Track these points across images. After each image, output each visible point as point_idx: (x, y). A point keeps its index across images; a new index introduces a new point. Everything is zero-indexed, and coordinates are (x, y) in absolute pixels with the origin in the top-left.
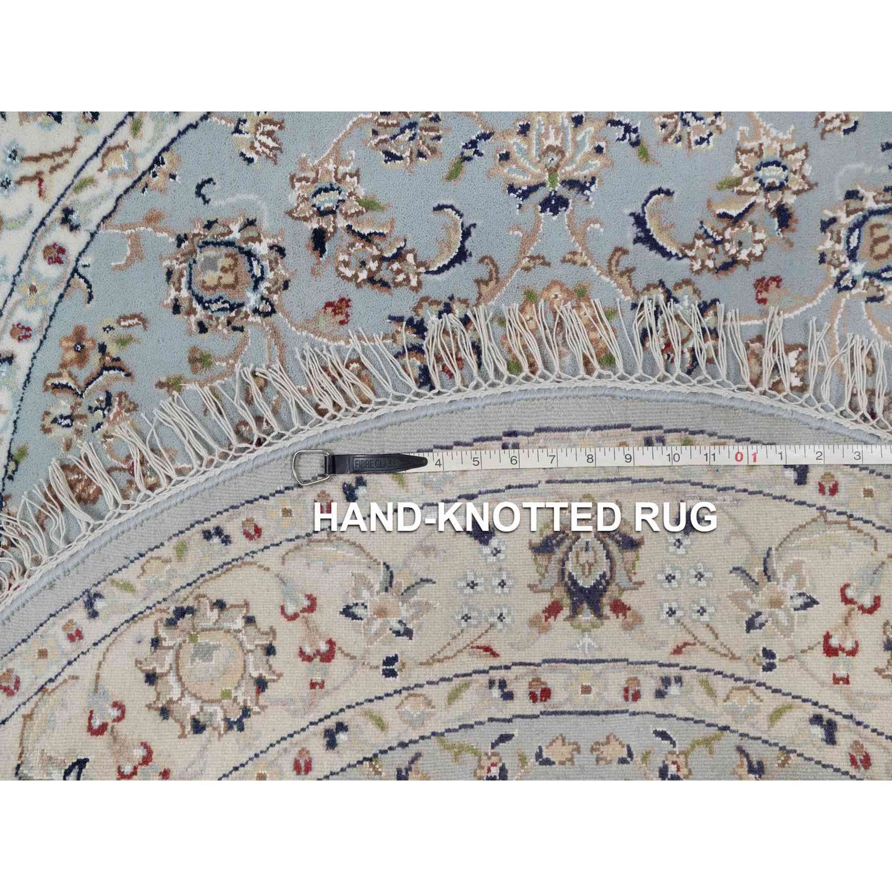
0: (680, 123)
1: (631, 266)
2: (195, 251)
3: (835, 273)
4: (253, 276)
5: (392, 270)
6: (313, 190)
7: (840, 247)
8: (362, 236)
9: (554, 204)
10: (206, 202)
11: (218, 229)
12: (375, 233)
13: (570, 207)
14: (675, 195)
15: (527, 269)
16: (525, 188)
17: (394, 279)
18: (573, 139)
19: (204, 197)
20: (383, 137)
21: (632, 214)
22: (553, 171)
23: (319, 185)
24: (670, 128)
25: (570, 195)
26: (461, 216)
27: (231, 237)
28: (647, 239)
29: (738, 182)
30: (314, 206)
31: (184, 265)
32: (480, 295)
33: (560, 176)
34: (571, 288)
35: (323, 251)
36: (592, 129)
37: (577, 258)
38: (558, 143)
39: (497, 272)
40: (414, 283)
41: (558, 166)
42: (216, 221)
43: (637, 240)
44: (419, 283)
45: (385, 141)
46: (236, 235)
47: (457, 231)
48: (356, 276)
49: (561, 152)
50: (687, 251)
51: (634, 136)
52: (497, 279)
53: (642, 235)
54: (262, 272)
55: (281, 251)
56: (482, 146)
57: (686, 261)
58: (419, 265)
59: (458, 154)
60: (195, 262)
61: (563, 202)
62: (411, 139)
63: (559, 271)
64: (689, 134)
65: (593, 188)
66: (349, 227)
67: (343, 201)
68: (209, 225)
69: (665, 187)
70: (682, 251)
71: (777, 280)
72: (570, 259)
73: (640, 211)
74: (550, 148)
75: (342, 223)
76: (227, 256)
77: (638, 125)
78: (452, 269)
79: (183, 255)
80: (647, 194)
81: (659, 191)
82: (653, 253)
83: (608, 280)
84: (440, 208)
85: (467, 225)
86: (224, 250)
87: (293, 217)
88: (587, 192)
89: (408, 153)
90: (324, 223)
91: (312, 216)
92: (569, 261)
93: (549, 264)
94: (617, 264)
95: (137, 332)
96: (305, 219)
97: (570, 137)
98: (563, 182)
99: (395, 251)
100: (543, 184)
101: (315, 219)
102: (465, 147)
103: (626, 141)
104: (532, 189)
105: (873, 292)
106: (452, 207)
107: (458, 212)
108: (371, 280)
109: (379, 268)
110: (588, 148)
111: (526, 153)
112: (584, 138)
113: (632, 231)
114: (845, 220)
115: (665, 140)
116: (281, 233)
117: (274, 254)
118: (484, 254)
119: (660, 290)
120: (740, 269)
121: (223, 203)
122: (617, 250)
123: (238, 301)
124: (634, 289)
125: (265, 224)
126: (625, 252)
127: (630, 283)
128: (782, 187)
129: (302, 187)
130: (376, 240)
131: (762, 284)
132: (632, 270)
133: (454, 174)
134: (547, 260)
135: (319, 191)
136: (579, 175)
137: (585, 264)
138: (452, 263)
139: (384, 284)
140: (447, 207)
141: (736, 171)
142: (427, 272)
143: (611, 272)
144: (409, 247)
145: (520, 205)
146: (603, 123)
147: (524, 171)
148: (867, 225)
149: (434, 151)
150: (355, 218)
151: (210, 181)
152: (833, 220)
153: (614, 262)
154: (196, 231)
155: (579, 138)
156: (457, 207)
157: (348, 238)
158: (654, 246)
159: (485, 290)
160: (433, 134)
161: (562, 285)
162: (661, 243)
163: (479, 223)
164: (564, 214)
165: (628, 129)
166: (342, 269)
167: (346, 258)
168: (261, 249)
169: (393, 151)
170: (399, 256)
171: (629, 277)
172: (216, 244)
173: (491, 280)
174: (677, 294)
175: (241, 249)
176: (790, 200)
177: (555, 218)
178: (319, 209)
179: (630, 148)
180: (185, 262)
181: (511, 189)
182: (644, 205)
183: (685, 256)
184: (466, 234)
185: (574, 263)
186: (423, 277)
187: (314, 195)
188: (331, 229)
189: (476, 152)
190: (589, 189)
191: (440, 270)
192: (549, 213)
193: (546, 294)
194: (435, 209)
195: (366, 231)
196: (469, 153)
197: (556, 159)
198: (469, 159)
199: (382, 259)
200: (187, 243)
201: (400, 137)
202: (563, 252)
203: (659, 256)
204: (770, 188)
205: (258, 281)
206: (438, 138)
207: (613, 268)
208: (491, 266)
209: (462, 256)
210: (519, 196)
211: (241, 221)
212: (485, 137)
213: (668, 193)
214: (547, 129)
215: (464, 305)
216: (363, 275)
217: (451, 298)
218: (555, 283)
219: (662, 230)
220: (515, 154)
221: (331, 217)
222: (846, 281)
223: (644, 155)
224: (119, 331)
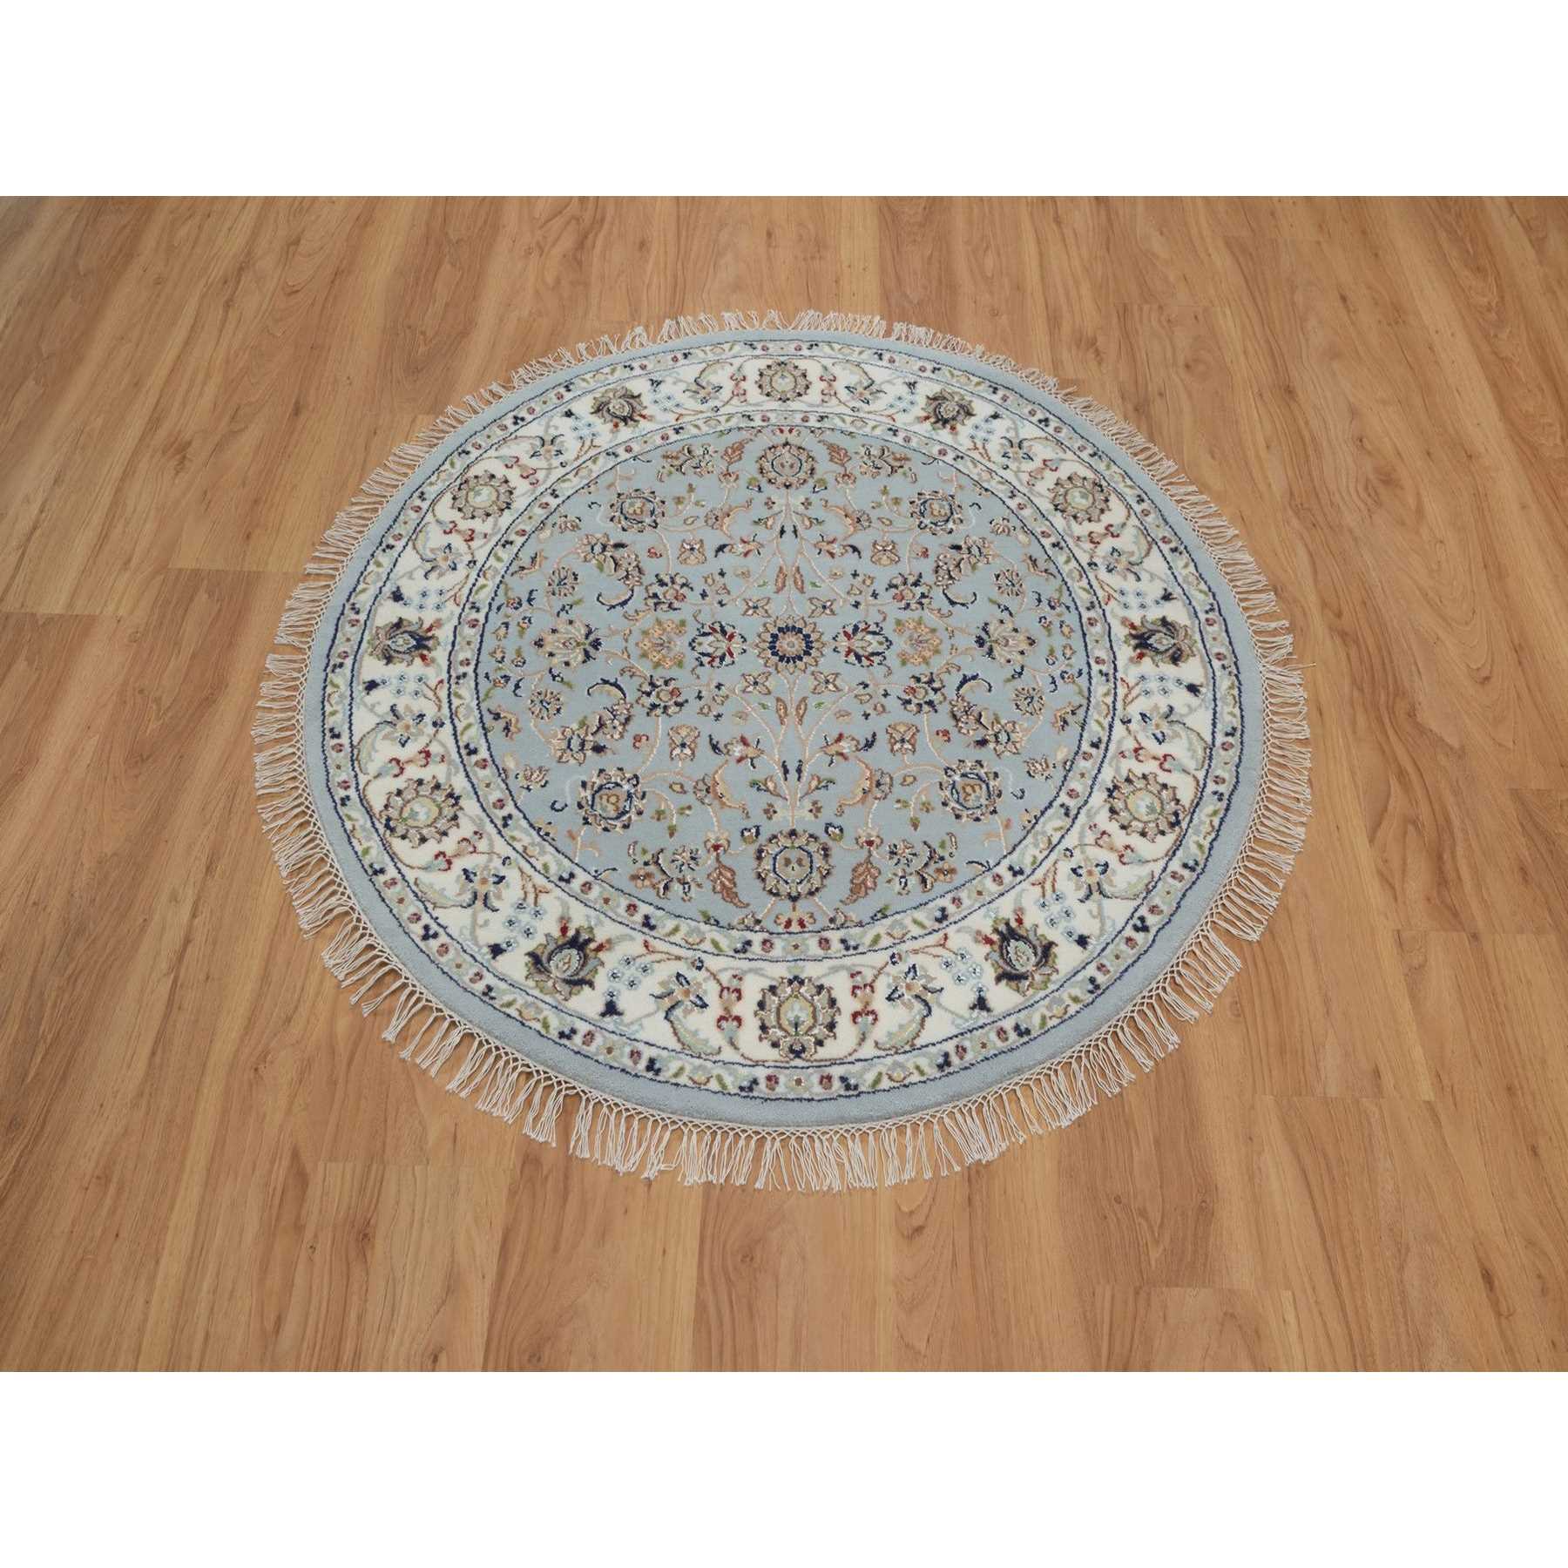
0: (1025, 696)
1: (951, 673)
2: (947, 501)
3: (954, 767)
4: (937, 522)
5: (944, 575)
6: (980, 546)
7: (968, 770)
8: (959, 564)
9: (980, 642)
10: (970, 506)
11: (958, 510)
12: (961, 569)
13: (979, 648)
14: (989, 693)
15: (947, 630)
16: (987, 629)
17: (940, 576)
18: (1013, 651)
19: (972, 505)
21: (977, 674)
22: (996, 641)
23: (982, 548)
24: (1022, 692)
25: (986, 648)
26: (972, 603)
28: (965, 680)
29: (999, 723)
30: (972, 546)
31: (940, 497)
32: (933, 610)
33: (994, 645)
34: (939, 648)
35: (951, 549)
36: (1019, 659)
37: (954, 650)
38: (1010, 644)
39: (945, 617)
40: (938, 583)
41: (999, 644)
42: (962, 509)
43: (965, 676)
44: (938, 586)
45: (1005, 574)
46: (956, 516)
47: (964, 601)
48: (940, 561)
49: (1006, 645)
50: (961, 698)
51: (1017, 676)
52: (942, 617)
53: (968, 678)
54: (939, 525)
55: (950, 533)
56: (1006, 612)
57: (956, 698)
58: (947, 586)
59: (1001, 603)
60: (942, 501)
61: (981, 645)
62: (1007, 584)
63: (948, 643)
64: (1020, 700)
65: (989, 658)
66: (963, 559)
67: (975, 557)
68: (960, 507)
69: (992, 689)
70: (961, 696)
71: (949, 740)
72: (953, 648)
73: (980, 678)
74: (1007, 641)
75: (965, 556)
76: (946, 513)
77: (1023, 678)
78: (945, 599)
79: (945, 497)
80: (988, 682)
81: (990, 686)
82: (959, 683)
83: (945, 663)
84: (975, 594)
85: (967, 605)
86: (949, 512)
87: (966, 538)
88: (987, 656)
89: (1000, 583)
90: (964, 550)
91: (967, 545)
93: (950, 639)
94: (952, 667)
95: (909, 479)
96: (965, 543)
97: (1014, 649)
98: (991, 646)
99: (953, 576)
100: (990, 637)
101: (966, 547)
102: (1005, 606)
103: (1014, 673)
104: (987, 633)
105: (945, 785)
106: (975, 599)
108: (939, 566)
109: (943, 570)
110: (1009, 657)
111: (1004, 631)
112: (1014, 655)
113: (969, 674)
114: (982, 772)
115: (1016, 690)
116: (959, 533)
117: (948, 530)
118: (953, 612)
119: (940, 686)
120: (954, 723)
121: (970, 512)
122: (959, 667)
123: (925, 516)
124: (940, 674)
125: (961, 527)
126: (958, 671)
127: (943, 672)
128: (997, 742)
129: (980, 542)
130: (957, 569)
131: (946, 733)
132: (949, 674)
133: (992, 601)
134: (952, 638)
135: (979, 548)
136: (995, 653)
137: (951, 654)
138: (948, 599)
139: (937, 572)
140: (975, 597)
141: (1003, 722)
142: (943, 589)
143: (948, 664)
144: (955, 581)
145: (978, 627)
146: (1022, 663)
147: (995, 630)
148: (979, 782)
149: (1002, 593)
150: (968, 561)
151: (980, 508)
152: (982, 766)
153: (953, 665)
154: (956, 502)
155: (1013, 653)
156: (976, 602)
157: (958, 558)
158: (963, 683)
159: (935, 611)
160: (1010, 593)
161: (940, 644)
162: (964, 686)
163: (969, 610)
164: (976, 646)
165: (1020, 674)
166: (942, 556)
167: (948, 557)
168: (950, 525)
169: (1000, 577)
170: (951, 578)
171: (946, 672)
172: (951, 509)
173: (941, 614)
174: (939, 694)
175: (949, 517)
176: (991, 745)
177: (973, 642)
178: (971, 548)
179: (1011, 674)
180: (942, 497)
181: (986, 624)
182: (983, 680)
183: (958, 697)
184: (963, 605)
185: (951, 649)
186: (941, 587)
187: (977, 546)
188: (961, 552)
189: (1003, 610)
190: (989, 656)
191: (945, 594)
192: (976, 639)
193: (935, 637)
194: (974, 592)
195: (962, 565)
196: (1002, 607)
197: (1002, 643)
198: (999, 607)
199: (949, 571)
200: (951, 499)
201: (1007, 580)
202: (957, 645)
203: (957, 686)
204: (996, 736)
205: (936, 524)
206: (1008, 595)
207: (950, 665)
208: (948, 615)
209: (952, 603)
210: (983, 627)
211: (963, 518)
212: (1011, 614)
213: (989, 690)
214: (1017, 640)
215: (928, 603)
216: (941, 563)
217: (931, 598)
218: (941, 641)
219: (972, 687)
220: (1003, 626)
221: (967, 552)
222: (950, 772)
223: (1008, 680)
224: (909, 474)
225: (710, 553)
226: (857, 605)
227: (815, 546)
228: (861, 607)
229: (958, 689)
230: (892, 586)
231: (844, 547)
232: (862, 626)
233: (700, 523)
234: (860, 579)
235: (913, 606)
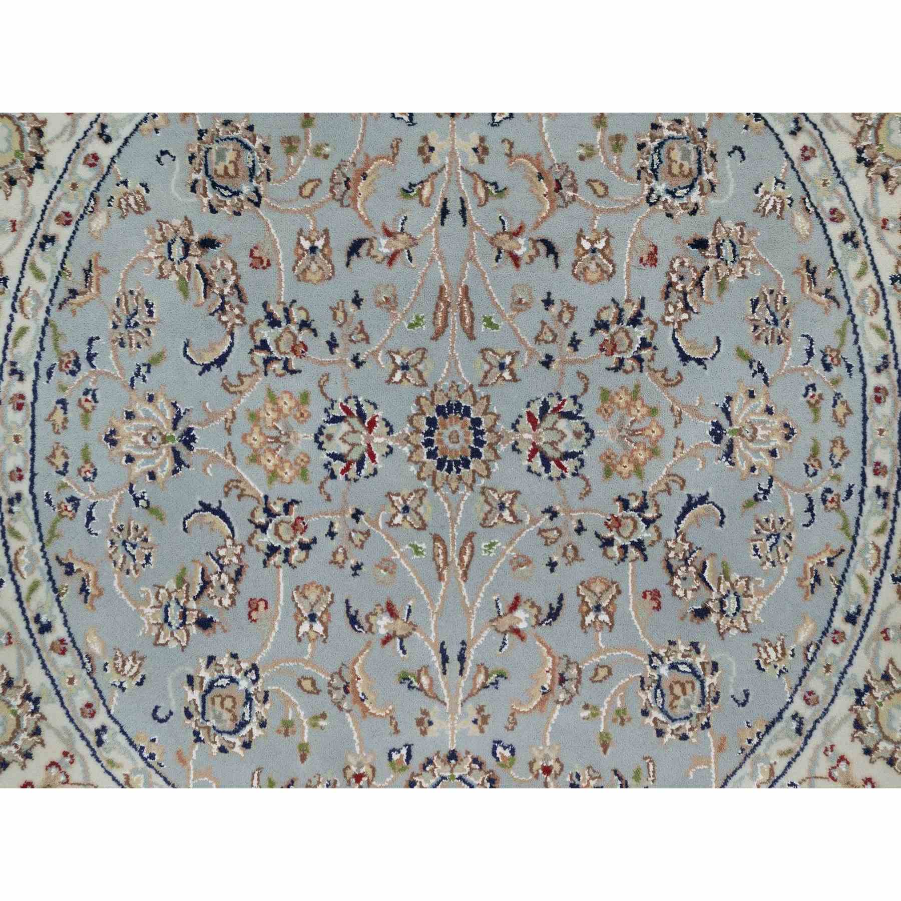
0: (768, 533)
1: (672, 491)
2: (695, 143)
3: (662, 652)
4: (676, 190)
5: (678, 302)
6: (735, 241)
7: (680, 658)
8: (701, 279)
9: (717, 433)
10: (730, 154)
11: (710, 161)
12: (702, 289)
13: (714, 445)
14: (720, 528)
15: (672, 409)
16: (729, 410)
17: (671, 303)
18: (761, 449)
19: (732, 152)
20: (768, 298)
21: (708, 494)
22: (739, 432)
23: (738, 246)
24: (765, 525)
25: (723, 446)
26: (712, 358)
27: (705, 173)
28: (690, 505)
29: (727, 578)
30: (724, 241)
31: (686, 133)
32: (656, 372)
33: (737, 439)
34: (659, 444)
35: (693, 246)
36: (767, 464)
37: (679, 449)
38: (759, 437)
39: (672, 385)
40: (668, 319)
41: (743, 436)
42: (716, 161)
43: (690, 497)
44: (667, 323)
45: (766, 300)
46: (706, 176)
47: (702, 354)
48: (674, 272)
49: (753, 439)
50: (680, 536)
51: (761, 497)
52: (667, 385)
53: (693, 502)
54: (679, 197)
55: (693, 212)
56: (760, 376)
57: (674, 535)
58: (680, 324)
59: (754, 357)
60: (688, 142)
61: (718, 440)
62: (767, 320)
63: (671, 435)
64: (761, 540)
65: (727, 463)
66: (708, 268)
67: (727, 265)
68: (713, 155)
69: (725, 520)
70: (681, 532)
71: (658, 608)
72: (678, 444)
73: (710, 500)
74: (755, 431)
75: (711, 262)
76: (690, 169)
77: (769, 501)
78: (675, 349)
79: (693, 132)
80: (721, 507)
81: (723, 516)
82: (680, 510)
83: (664, 473)
84: (718, 341)
85: (706, 362)
86: (695, 167)
87: (717, 223)
88: (725, 458)
89: (757, 317)
90: (711, 249)
91: (716, 239)
92: (677, 443)
93: (676, 427)
94: (674, 481)
96: (714, 234)
97: (762, 446)
98: (732, 440)
99: (691, 305)
100: (731, 425)
101: (715, 242)
102: (759, 364)
103: (758, 491)
104: (728, 415)
105: (648, 682)
106: (718, 351)
107: (714, 356)
108: (670, 285)
109: (677, 291)
110: (755, 460)
111: (753, 412)
112: (761, 457)
113: (696, 493)
114: (698, 661)
115: (758, 521)
116: (706, 213)
117: (691, 206)
118: (684, 376)
119: (655, 514)
120: (667, 578)
121: (728, 167)
122: (684, 481)
123: (659, 175)
124: (657, 494)
125: (713, 201)
126: (682, 487)
127: (661, 491)
128: (722, 612)
129: (736, 232)
130: (697, 290)
131: (656, 595)
132: (670, 494)
133: (741, 354)
134: (679, 425)
135: (733, 245)
136: (737, 453)
137: (674, 456)
138: (680, 349)
139: (667, 295)
140: (719, 347)
141: (734, 576)
142: (674, 331)
143: (669, 475)
144: (693, 315)
145: (717, 405)
146: (771, 473)
147: (741, 410)
148: (694, 679)
149: (758, 338)
150: (714, 273)
151: (744, 158)
152: (698, 652)
153: (676, 478)
154: (708, 145)
155: (761, 454)
156: (718, 356)
157: (700, 267)
158: (686, 510)
159: (659, 375)
160: (769, 338)
161: (661, 436)
162: (687, 516)
163: (707, 372)
164: (710, 440)
165: (767, 492)
166: (678, 261)
167: (686, 264)
168: (695, 196)
169: (759, 306)
170: (687, 308)
171: (665, 491)
172: (699, 161)
173: (666, 380)
174: (652, 528)
175: (695, 179)
176: (713, 618)
177: (708, 433)
178: (721, 244)
179: (753, 494)
180: (688, 134)
181: (729, 399)
182: (713, 504)
183: (677, 535)
184: (700, 362)
185: (676, 447)
186: (671, 327)
187: (731, 242)
188: (707, 254)
189: (755, 372)
190: (727, 460)
191: (675, 340)
192: (711, 428)
193: (654, 424)
194: (718, 338)
195: (704, 282)
196: (755, 365)
197: (748, 435)
198: (751, 366)
199: (685, 294)
200: (701, 137)
201: (768, 312)
202: (684, 440)
203: (678, 514)
204: (722, 603)
205: (672, 193)
206: (767, 342)
207: (671, 478)
208: (676, 381)
209: (685, 358)
210: (724, 405)
211: (715, 181)
212: (766, 380)
213: (722, 523)
214: (768, 428)
215: (650, 358)
216: (674, 278)
217: (655, 348)
218: (663, 431)
219: (697, 517)
220: (753, 403)
221: (716, 254)
222: (656, 662)
223: (748, 505)
225: (339, 258)
226: (547, 362)
227: (492, 241)
228: (554, 366)
229: (678, 522)
230: (602, 325)
231: (535, 242)
232: (554, 403)
233: (323, 193)
234: (554, 310)
235: (629, 364)
